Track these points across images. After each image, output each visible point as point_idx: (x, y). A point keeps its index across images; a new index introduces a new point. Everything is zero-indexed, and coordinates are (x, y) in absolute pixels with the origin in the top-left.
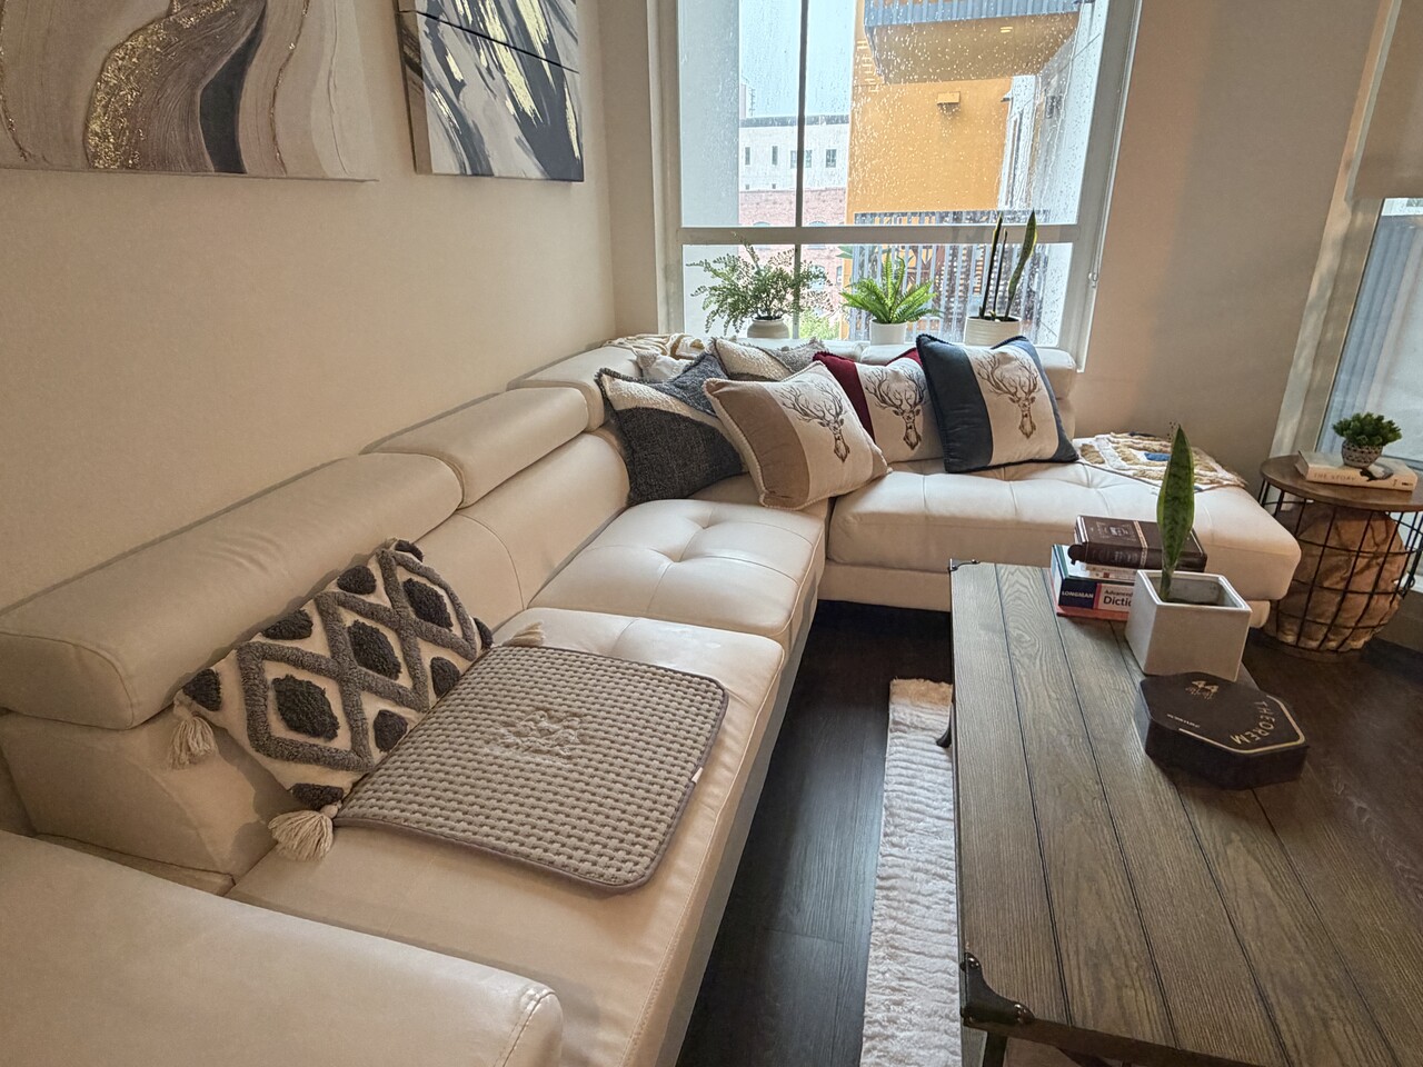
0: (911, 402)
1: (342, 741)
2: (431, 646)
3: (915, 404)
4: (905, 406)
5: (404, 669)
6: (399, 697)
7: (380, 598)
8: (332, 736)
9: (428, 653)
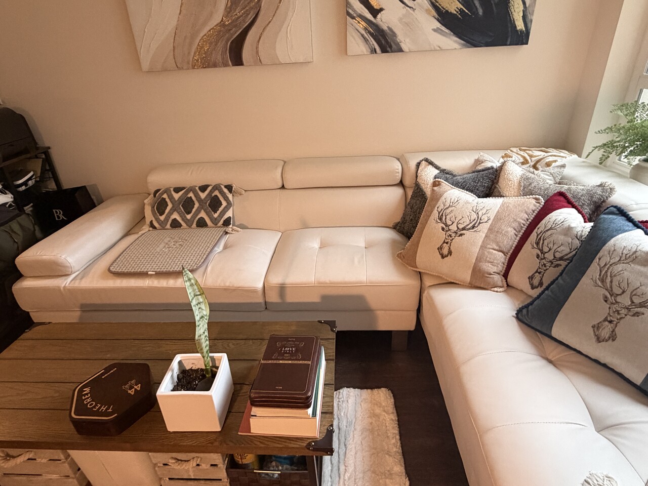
0: (558, 255)
1: (162, 218)
2: (205, 214)
3: (561, 259)
4: (549, 256)
5: (191, 214)
6: (184, 219)
7: (203, 195)
8: (161, 215)
9: (202, 214)
